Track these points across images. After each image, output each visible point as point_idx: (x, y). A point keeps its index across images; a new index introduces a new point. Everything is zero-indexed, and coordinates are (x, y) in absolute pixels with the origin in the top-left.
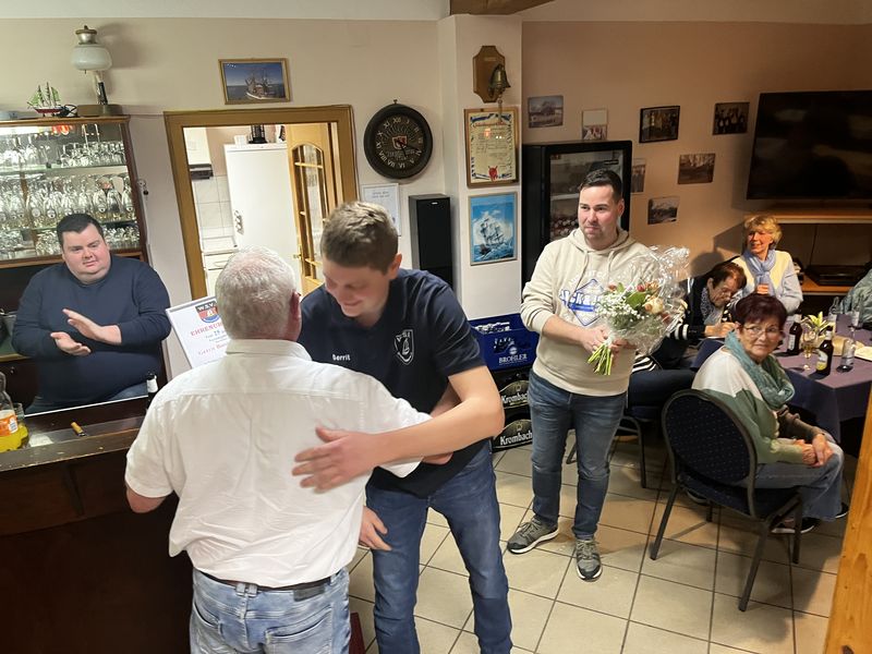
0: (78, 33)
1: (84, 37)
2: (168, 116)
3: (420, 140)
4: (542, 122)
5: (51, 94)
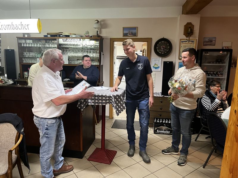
2: (111, 39)
3: (169, 47)
4: (208, 44)
5: (88, 33)
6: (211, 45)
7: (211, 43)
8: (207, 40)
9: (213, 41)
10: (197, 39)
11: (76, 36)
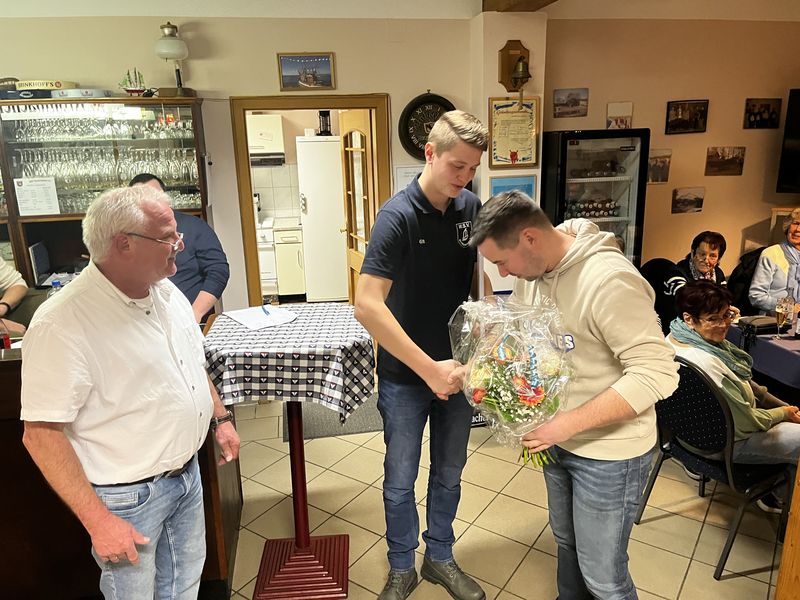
0: (162, 28)
1: (167, 31)
2: (233, 101)
4: (567, 113)
5: (139, 77)
6: (575, 114)
7: (575, 108)
8: (564, 98)
9: (581, 103)
10: (542, 96)
11: (84, 91)
